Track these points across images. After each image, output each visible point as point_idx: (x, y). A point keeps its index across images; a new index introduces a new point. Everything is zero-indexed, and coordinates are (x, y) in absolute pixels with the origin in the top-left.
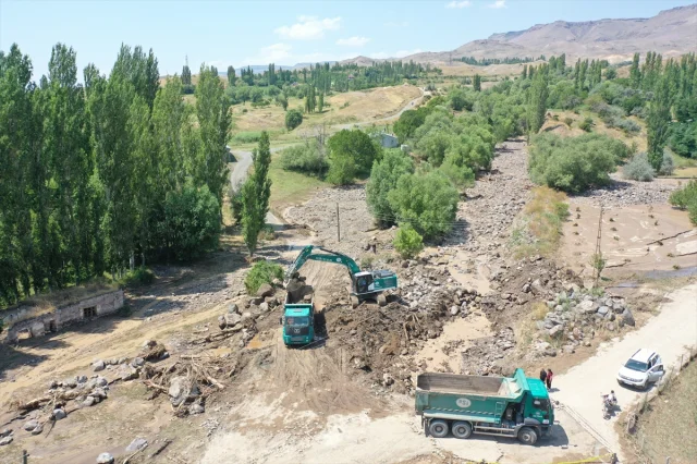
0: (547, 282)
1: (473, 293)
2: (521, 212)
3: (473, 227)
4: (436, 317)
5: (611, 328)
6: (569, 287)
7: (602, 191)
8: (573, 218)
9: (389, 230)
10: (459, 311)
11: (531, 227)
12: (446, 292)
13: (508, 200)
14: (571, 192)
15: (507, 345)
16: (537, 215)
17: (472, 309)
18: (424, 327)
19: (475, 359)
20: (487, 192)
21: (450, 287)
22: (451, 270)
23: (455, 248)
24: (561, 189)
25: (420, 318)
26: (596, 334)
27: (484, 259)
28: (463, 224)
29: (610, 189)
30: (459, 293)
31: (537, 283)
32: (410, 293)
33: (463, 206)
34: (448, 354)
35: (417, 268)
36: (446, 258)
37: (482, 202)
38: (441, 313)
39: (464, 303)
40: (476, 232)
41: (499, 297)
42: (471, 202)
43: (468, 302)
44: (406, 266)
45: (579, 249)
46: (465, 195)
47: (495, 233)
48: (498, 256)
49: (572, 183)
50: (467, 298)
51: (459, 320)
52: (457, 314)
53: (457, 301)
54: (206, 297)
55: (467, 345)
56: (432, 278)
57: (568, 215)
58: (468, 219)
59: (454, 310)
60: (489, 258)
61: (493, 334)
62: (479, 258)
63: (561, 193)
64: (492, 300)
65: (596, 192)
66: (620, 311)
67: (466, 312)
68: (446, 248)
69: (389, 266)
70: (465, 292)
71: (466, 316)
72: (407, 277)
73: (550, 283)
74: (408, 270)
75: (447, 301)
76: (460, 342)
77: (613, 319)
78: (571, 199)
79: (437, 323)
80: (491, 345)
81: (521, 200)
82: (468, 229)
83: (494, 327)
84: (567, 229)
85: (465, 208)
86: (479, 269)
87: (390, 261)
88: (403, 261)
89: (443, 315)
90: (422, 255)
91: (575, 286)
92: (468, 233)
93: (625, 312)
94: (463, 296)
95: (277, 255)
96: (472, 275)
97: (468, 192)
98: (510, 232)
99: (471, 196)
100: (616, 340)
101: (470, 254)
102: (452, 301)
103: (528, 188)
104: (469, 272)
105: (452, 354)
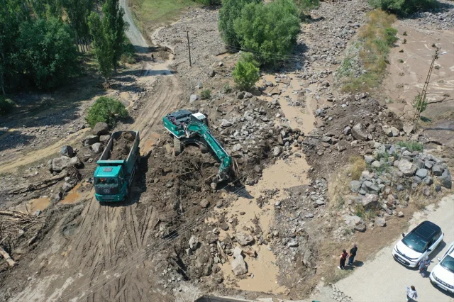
0: (368, 125)
1: (297, 132)
2: (355, 37)
3: (311, 52)
4: (257, 161)
5: (428, 193)
6: (388, 131)
7: (427, 13)
8: (399, 43)
9: (236, 55)
10: (281, 152)
11: (361, 56)
12: (271, 131)
13: (345, 23)
14: (400, 14)
15: (319, 202)
16: (368, 41)
17: (294, 148)
18: (244, 173)
19: (287, 214)
20: (330, 15)
21: (277, 124)
22: (283, 102)
23: (291, 75)
24: (393, 11)
25: (241, 164)
26: (411, 200)
27: (314, 88)
28: (303, 48)
29: (434, 12)
30: (283, 133)
31: (358, 127)
32: (237, 133)
33: (306, 27)
34: (261, 206)
35: (251, 100)
36: (281, 86)
37: (323, 24)
38: (263, 155)
39: (287, 143)
40: (312, 58)
41: (320, 139)
42: (313, 24)
43: (291, 142)
44: (241, 97)
45: (403, 80)
46: (309, 17)
47: (329, 59)
48: (328, 85)
49: (403, 6)
50: (290, 138)
51: (280, 162)
52: (278, 155)
53: (280, 141)
54: (53, 130)
55: (283, 196)
56: (261, 113)
57: (396, 39)
58: (308, 42)
59: (276, 150)
60: (319, 87)
61: (309, 181)
62: (311, 87)
63: (393, 16)
64: (314, 142)
65: (422, 14)
66: (438, 174)
67: (287, 153)
68: (282, 75)
69: (227, 97)
70: (290, 131)
71: (286, 157)
72: (239, 111)
73: (371, 127)
74: (242, 102)
75: (271, 141)
76: (275, 192)
77: (431, 182)
78: (400, 22)
79: (257, 168)
80: (304, 197)
81: (356, 23)
82: (306, 54)
83: (310, 174)
84: (394, 55)
85: (307, 30)
86: (308, 101)
87: (228, 91)
88: (239, 93)
89: (266, 157)
90: (259, 84)
91: (394, 130)
92: (306, 58)
93: (444, 175)
94: (287, 135)
95: (134, 80)
96: (300, 108)
97: (313, 13)
98: (342, 58)
99: (315, 18)
100: (430, 207)
101: (303, 82)
102: (276, 140)
103: (364, 10)
104: (298, 105)
105: (266, 206)
